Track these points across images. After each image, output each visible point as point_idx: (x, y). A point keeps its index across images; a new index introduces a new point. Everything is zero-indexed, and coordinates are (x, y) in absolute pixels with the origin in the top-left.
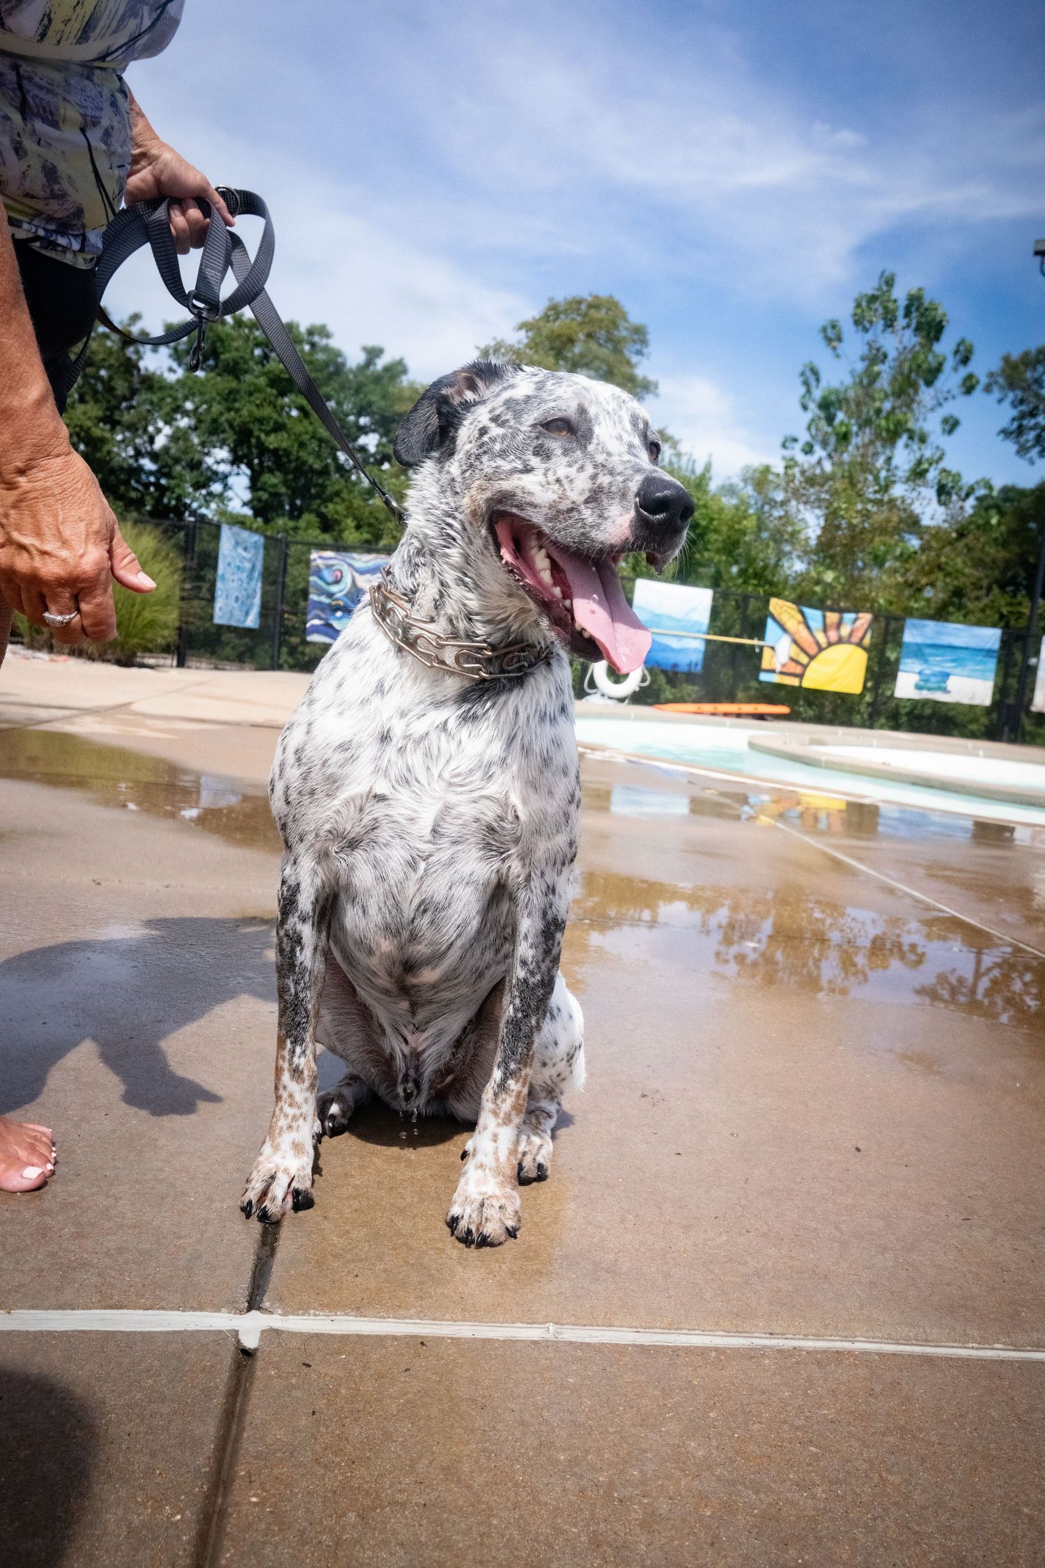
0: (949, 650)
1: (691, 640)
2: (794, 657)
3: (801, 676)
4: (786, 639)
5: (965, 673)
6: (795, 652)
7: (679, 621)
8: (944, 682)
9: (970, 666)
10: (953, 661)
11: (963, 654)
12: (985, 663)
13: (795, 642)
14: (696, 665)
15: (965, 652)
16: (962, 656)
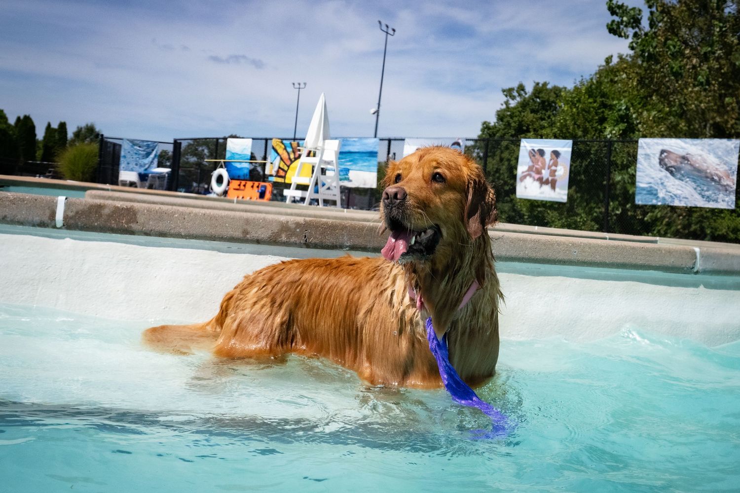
0: (349, 154)
1: (244, 163)
2: (281, 166)
3: (284, 177)
4: (278, 158)
5: (358, 168)
6: (282, 165)
7: (240, 155)
8: (347, 175)
9: (361, 164)
10: (350, 161)
11: (356, 156)
12: (369, 161)
13: (281, 159)
14: (247, 175)
15: (358, 155)
16: (356, 157)
